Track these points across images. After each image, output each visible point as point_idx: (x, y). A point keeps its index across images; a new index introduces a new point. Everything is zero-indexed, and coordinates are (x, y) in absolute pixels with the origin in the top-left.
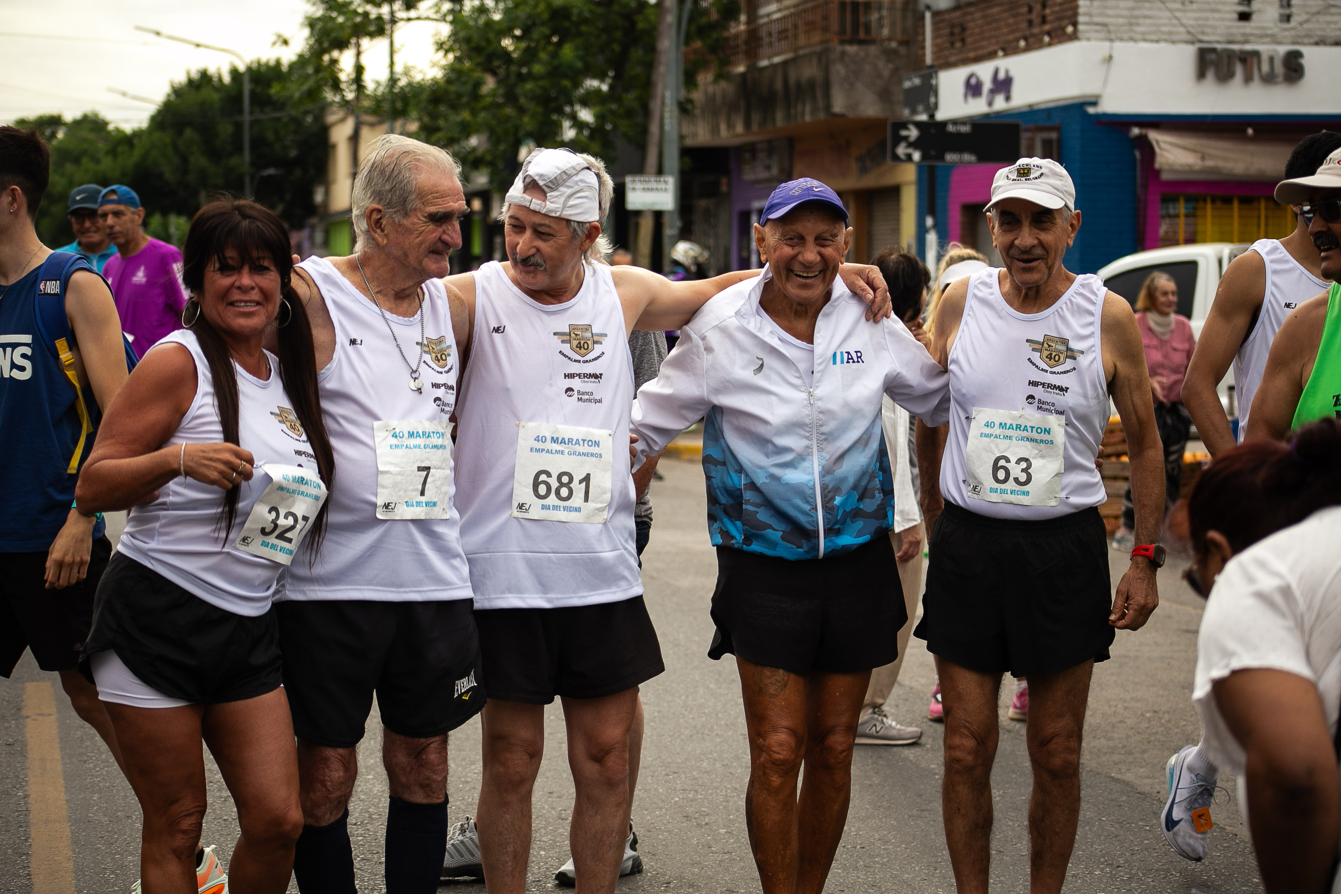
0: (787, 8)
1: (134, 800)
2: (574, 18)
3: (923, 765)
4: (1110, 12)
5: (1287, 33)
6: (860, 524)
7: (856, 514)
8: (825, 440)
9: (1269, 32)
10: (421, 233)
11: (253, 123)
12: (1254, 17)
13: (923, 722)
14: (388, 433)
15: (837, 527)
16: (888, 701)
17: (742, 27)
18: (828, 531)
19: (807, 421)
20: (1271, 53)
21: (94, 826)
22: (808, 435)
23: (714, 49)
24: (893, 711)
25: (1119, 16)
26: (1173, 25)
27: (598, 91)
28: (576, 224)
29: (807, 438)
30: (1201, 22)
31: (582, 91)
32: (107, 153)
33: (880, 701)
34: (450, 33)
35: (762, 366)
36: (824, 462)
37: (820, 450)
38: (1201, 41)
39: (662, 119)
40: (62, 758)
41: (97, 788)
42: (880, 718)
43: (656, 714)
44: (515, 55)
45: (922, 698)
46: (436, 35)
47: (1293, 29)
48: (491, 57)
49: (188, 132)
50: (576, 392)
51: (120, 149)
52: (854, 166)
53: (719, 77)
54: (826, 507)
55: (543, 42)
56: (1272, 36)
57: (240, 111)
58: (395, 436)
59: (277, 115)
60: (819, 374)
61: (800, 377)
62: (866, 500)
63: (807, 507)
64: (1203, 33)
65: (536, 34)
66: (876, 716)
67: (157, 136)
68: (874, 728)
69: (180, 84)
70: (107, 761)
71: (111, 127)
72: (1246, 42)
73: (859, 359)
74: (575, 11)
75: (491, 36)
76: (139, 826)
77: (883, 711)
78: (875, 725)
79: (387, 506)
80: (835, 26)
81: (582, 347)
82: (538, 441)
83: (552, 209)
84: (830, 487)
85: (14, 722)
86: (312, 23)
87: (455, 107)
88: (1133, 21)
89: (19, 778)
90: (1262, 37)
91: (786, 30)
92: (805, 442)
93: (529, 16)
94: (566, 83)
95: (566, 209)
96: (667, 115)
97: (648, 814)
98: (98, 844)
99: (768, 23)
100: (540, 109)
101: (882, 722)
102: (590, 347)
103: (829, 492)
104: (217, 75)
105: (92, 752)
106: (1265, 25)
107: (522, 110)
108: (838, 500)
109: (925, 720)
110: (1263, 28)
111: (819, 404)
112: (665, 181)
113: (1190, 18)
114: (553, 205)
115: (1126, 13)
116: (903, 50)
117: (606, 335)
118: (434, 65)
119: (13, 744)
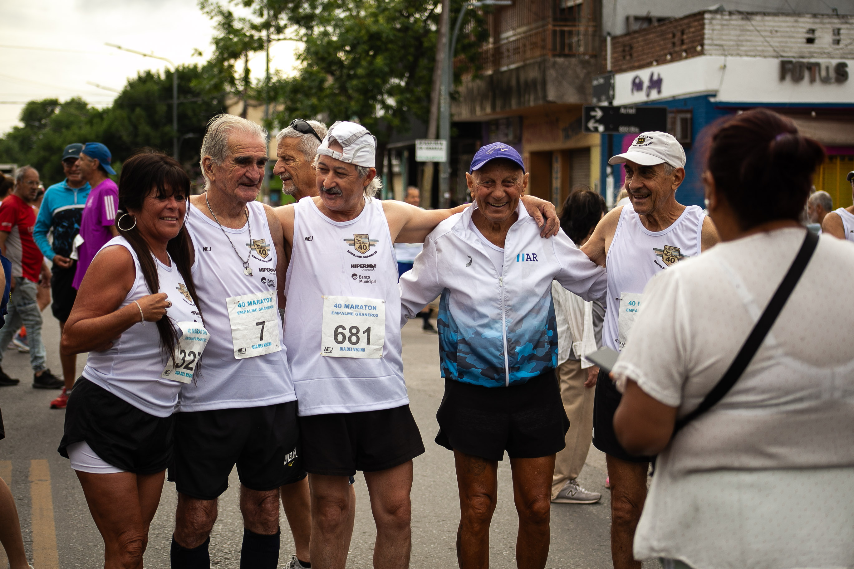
0: (519, 34)
1: (99, 535)
2: (384, 40)
3: (602, 517)
4: (724, 37)
5: (837, 52)
6: (533, 364)
7: (531, 357)
8: (510, 310)
9: (826, 51)
10: (231, 171)
11: (180, 105)
12: (817, 41)
13: (602, 489)
14: (235, 304)
15: (517, 366)
16: (580, 476)
17: (491, 46)
18: (511, 369)
19: (499, 297)
20: (827, 64)
21: (73, 551)
22: (499, 306)
23: (472, 59)
24: (583, 482)
25: (730, 40)
26: (765, 46)
27: (399, 86)
28: (361, 168)
29: (498, 308)
30: (782, 44)
31: (388, 86)
32: (86, 123)
33: (574, 476)
34: (305, 49)
35: (471, 261)
36: (509, 324)
37: (507, 316)
38: (782, 56)
39: (439, 104)
40: (54, 508)
41: (75, 527)
42: (574, 487)
43: (432, 483)
44: (346, 63)
45: (601, 474)
46: (296, 49)
47: (842, 49)
48: (331, 64)
49: (138, 110)
50: (358, 277)
51: (95, 121)
52: (561, 134)
53: (475, 77)
54: (510, 353)
55: (364, 55)
56: (828, 53)
57: (171, 97)
58: (240, 306)
59: (195, 99)
60: (507, 268)
61: (494, 269)
62: (539, 349)
63: (498, 353)
64: (784, 51)
65: (360, 49)
66: (572, 485)
67: (118, 112)
68: (571, 493)
69: (133, 80)
70: (82, 510)
71: (89, 107)
72: (812, 57)
73: (535, 259)
74: (384, 35)
75: (331, 50)
76: (102, 552)
77: (576, 482)
78: (571, 491)
79: (240, 351)
80: (549, 45)
81: (363, 247)
82: (336, 307)
83: (347, 158)
84: (513, 340)
85: (23, 485)
86: (217, 42)
87: (308, 95)
88: (739, 43)
89: (26, 521)
90: (822, 54)
91: (518, 48)
92: (497, 311)
93: (356, 38)
94: (378, 81)
95: (355, 158)
96: (442, 102)
97: (426, 547)
98: (76, 563)
99: (507, 43)
100: (361, 97)
101: (576, 489)
102: (368, 248)
103: (512, 343)
104: (157, 74)
105: (73, 504)
106: (823, 46)
107: (350, 98)
108: (518, 349)
109: (604, 488)
110: (822, 48)
111: (506, 286)
112: (441, 143)
113: (775, 42)
114: (347, 155)
115: (735, 38)
116: (593, 61)
117: (378, 241)
118: (295, 68)
119: (23, 499)
